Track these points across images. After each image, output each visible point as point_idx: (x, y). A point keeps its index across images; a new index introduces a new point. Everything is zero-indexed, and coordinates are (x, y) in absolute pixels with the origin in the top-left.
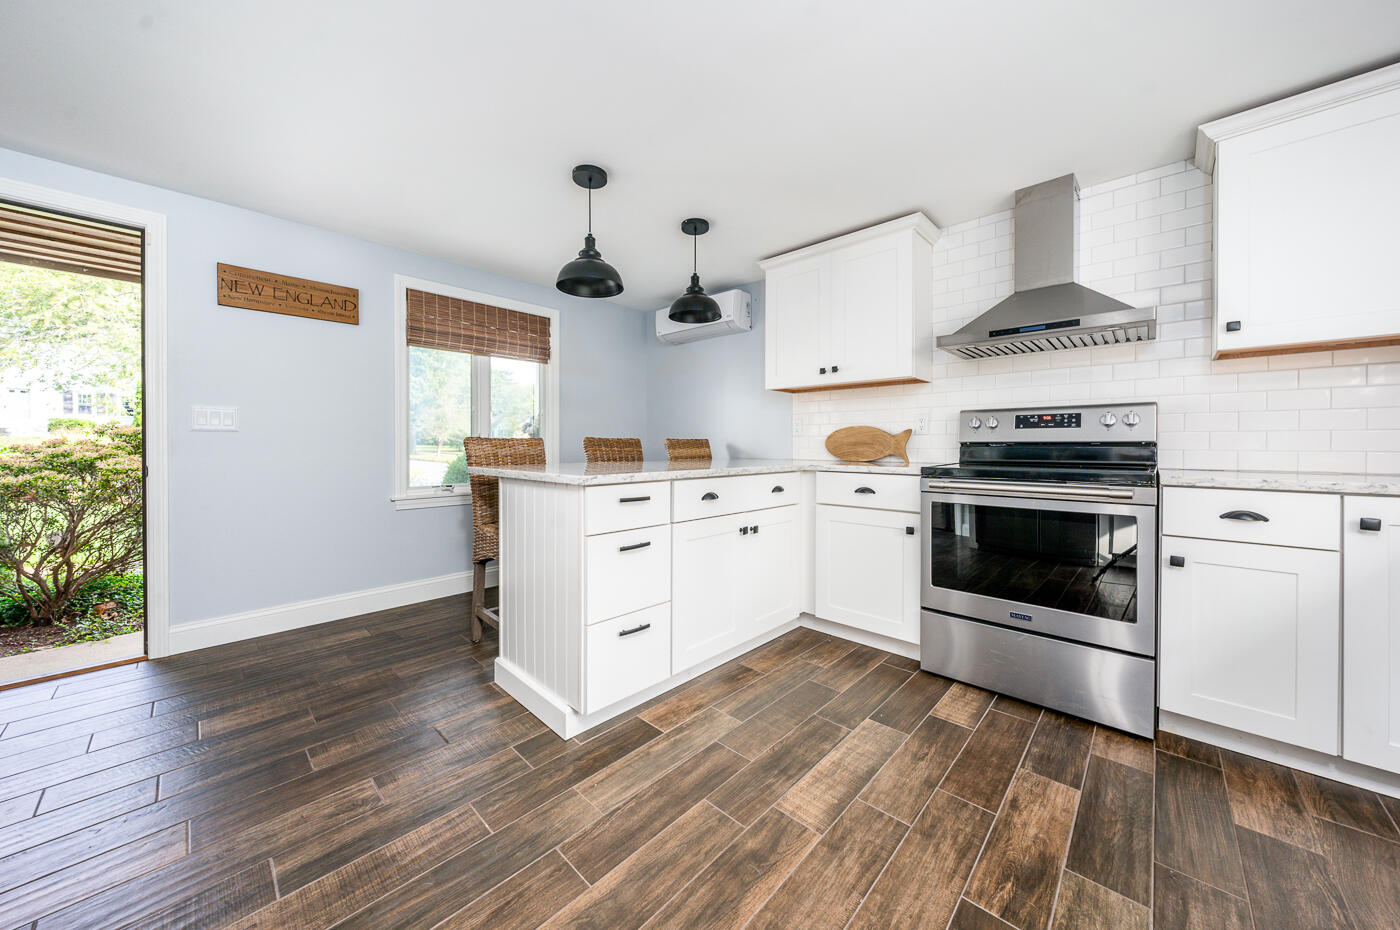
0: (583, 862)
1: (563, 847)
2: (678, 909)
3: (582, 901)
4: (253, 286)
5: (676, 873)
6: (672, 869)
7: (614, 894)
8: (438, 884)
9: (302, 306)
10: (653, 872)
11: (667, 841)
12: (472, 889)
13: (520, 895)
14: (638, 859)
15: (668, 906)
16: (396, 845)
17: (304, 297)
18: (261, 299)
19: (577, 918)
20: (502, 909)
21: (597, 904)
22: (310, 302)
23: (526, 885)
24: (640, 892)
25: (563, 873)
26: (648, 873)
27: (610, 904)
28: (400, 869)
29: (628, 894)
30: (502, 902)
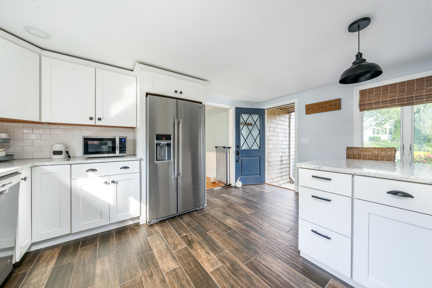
0: (251, 263)
1: (255, 258)
2: (237, 283)
3: (240, 263)
4: (312, 108)
5: (249, 284)
6: (250, 283)
7: (242, 269)
8: (244, 240)
9: (324, 109)
10: (249, 278)
11: (260, 283)
12: (243, 245)
13: (241, 252)
14: (253, 275)
15: (238, 281)
16: (252, 232)
17: (324, 107)
18: (314, 110)
19: (236, 262)
20: (238, 250)
21: (239, 266)
22: (326, 107)
23: (243, 252)
24: (242, 275)
25: (247, 259)
26: (249, 277)
27: (239, 268)
28: (247, 235)
29: (241, 272)
30: (240, 249)
